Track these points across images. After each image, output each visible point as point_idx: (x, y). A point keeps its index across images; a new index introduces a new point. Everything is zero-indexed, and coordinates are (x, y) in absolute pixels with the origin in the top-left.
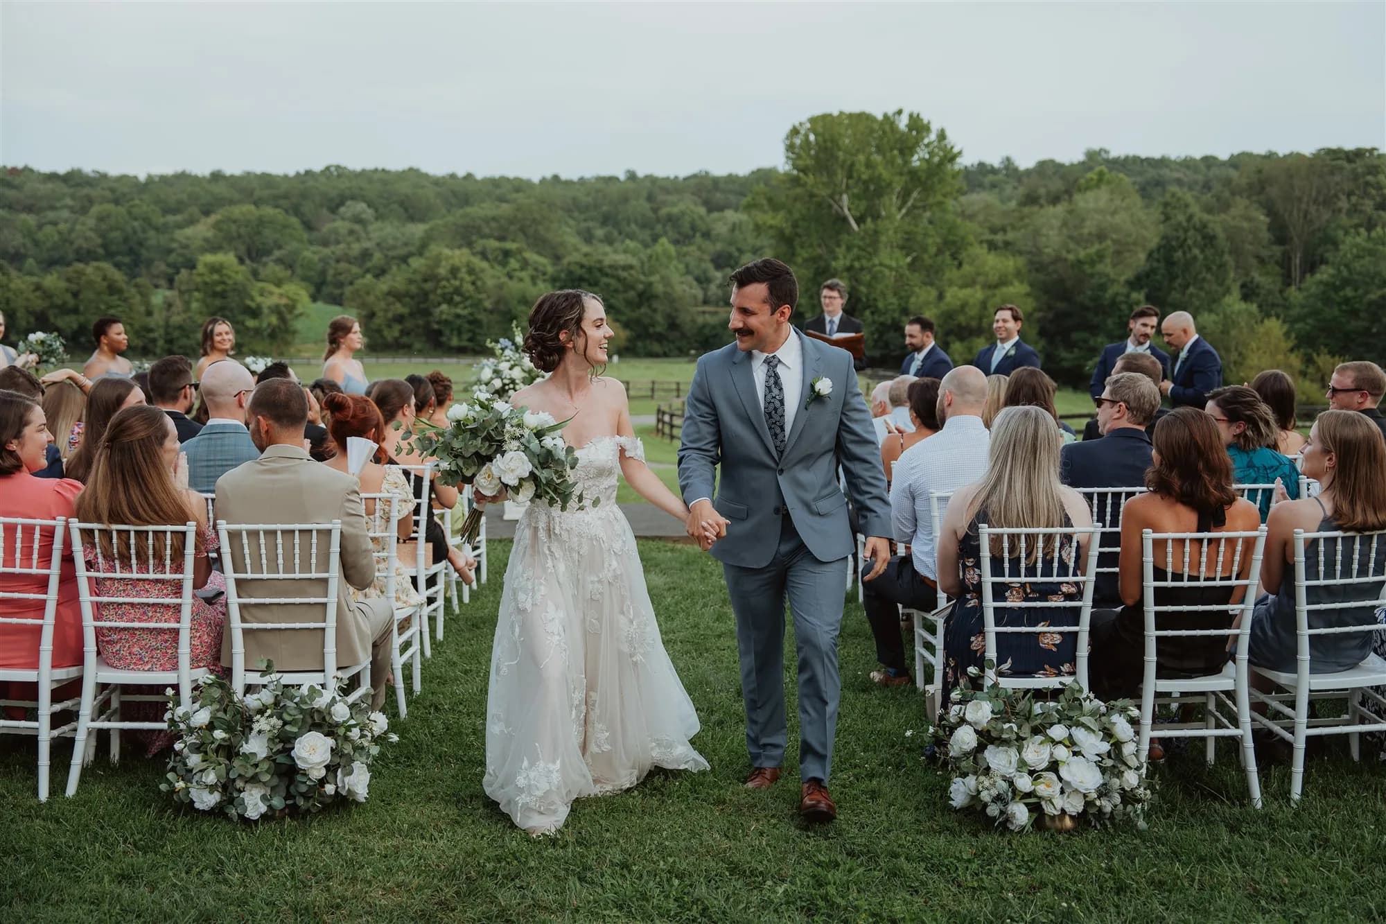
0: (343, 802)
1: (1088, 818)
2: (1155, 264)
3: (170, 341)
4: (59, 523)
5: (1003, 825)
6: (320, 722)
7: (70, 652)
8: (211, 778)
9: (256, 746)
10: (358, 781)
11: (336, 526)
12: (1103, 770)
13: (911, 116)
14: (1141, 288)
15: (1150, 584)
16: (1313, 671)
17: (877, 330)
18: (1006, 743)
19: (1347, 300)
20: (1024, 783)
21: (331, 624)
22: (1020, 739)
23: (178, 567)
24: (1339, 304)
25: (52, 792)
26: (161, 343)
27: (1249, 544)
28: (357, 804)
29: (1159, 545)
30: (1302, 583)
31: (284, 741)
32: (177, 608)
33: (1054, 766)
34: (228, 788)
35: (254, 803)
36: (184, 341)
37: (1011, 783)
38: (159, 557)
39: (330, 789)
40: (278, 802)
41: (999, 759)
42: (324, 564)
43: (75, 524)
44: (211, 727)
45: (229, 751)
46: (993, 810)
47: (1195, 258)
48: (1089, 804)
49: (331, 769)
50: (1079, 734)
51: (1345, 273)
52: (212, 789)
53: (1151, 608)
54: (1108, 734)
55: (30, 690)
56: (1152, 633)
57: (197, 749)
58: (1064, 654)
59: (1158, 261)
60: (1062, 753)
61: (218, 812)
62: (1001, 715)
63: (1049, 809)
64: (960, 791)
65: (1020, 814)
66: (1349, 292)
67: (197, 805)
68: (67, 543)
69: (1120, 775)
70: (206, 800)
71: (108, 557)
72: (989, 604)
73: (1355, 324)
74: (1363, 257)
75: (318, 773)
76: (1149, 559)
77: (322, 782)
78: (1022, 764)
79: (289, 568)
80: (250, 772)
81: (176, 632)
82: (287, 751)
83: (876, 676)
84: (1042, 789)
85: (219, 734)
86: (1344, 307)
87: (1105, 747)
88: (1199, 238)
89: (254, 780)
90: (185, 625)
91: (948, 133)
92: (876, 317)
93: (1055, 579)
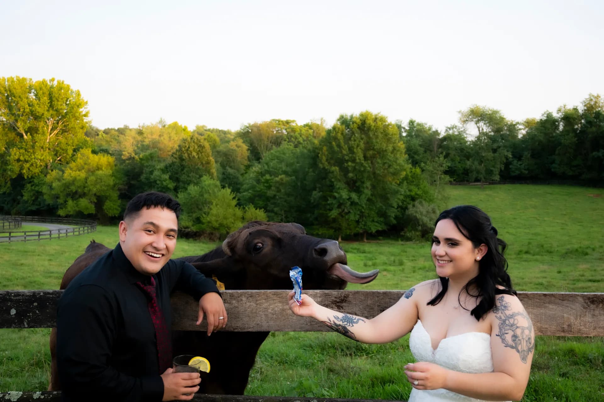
2: (175, 160)
13: (58, 81)
14: (168, 172)
17: (34, 195)
19: (267, 181)
24: (264, 183)
47: (194, 157)
51: (266, 167)
59: (176, 158)
66: (268, 177)
73: (270, 193)
74: (274, 160)
86: (266, 185)
88: (196, 147)
91: (81, 93)
92: (33, 188)
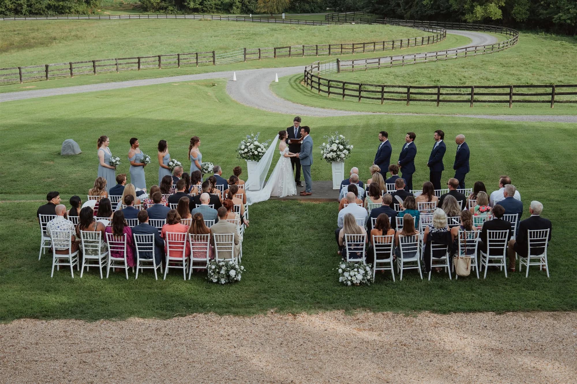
0: (237, 281)
1: (361, 283)
3: (30, 6)
4: (186, 233)
5: (347, 285)
6: (233, 268)
7: (188, 255)
8: (216, 277)
9: (223, 272)
10: (239, 277)
11: (234, 234)
12: (363, 276)
15: (374, 244)
16: (404, 258)
18: (347, 271)
20: (350, 278)
21: (233, 250)
22: (349, 271)
23: (207, 241)
25: (186, 279)
26: (25, 7)
27: (391, 237)
28: (239, 281)
29: (375, 238)
30: (401, 244)
31: (228, 271)
32: (206, 248)
33: (355, 275)
34: (218, 279)
35: (223, 281)
36: (38, 6)
37: (347, 278)
38: (204, 239)
39: (235, 279)
40: (227, 281)
41: (346, 274)
42: (232, 240)
43: (190, 234)
44: (215, 268)
45: (219, 273)
46: (345, 282)
48: (361, 281)
49: (235, 276)
50: (359, 270)
52: (216, 279)
53: (375, 248)
54: (365, 270)
55: (182, 261)
56: (375, 252)
57: (212, 272)
58: (361, 256)
60: (356, 273)
61: (216, 283)
62: (347, 267)
63: (355, 282)
64: (341, 279)
65: (349, 283)
67: (214, 281)
68: (188, 237)
69: (366, 277)
70: (215, 281)
71: (195, 240)
72: (347, 247)
75: (234, 276)
76: (374, 240)
77: (234, 278)
78: (350, 275)
79: (226, 241)
80: (223, 276)
81: (206, 252)
82: (228, 273)
83: (339, 252)
84: (353, 279)
85: (217, 270)
87: (364, 272)
89: (223, 277)
90: (208, 251)
93: (358, 243)
